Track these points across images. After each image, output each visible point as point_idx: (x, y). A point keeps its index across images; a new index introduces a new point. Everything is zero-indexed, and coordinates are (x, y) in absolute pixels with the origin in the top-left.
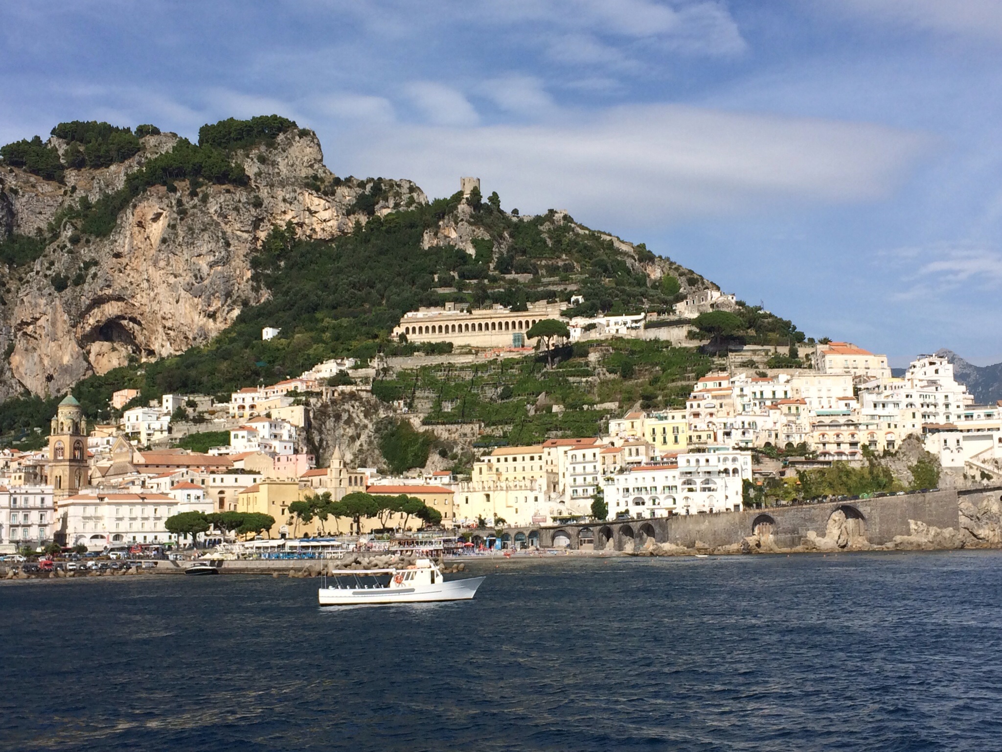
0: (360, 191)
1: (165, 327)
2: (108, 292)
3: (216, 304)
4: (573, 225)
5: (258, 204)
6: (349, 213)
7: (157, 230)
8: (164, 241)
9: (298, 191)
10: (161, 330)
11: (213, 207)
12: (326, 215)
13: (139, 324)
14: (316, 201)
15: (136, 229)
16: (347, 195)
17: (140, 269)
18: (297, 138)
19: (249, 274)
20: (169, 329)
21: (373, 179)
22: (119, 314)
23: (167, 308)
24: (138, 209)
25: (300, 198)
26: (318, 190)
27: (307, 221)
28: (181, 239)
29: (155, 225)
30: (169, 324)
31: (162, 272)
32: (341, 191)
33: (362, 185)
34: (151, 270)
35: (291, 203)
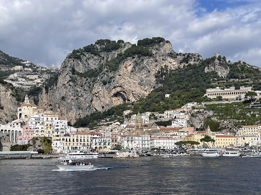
0: (183, 57)
1: (133, 94)
2: (118, 85)
3: (147, 88)
4: (246, 65)
5: (156, 61)
6: (181, 63)
7: (130, 68)
8: (132, 72)
9: (167, 57)
10: (131, 94)
11: (145, 62)
12: (174, 63)
13: (125, 93)
14: (172, 60)
15: (124, 68)
16: (180, 58)
17: (126, 79)
18: (166, 43)
19: (155, 80)
20: (134, 94)
21: (187, 54)
22: (120, 90)
23: (133, 89)
24: (125, 63)
25: (167, 59)
26: (172, 57)
27: (169, 65)
28: (137, 71)
29: (129, 67)
30: (134, 93)
31: (132, 79)
32: (178, 57)
33: (184, 55)
34: (129, 79)
35: (165, 61)
